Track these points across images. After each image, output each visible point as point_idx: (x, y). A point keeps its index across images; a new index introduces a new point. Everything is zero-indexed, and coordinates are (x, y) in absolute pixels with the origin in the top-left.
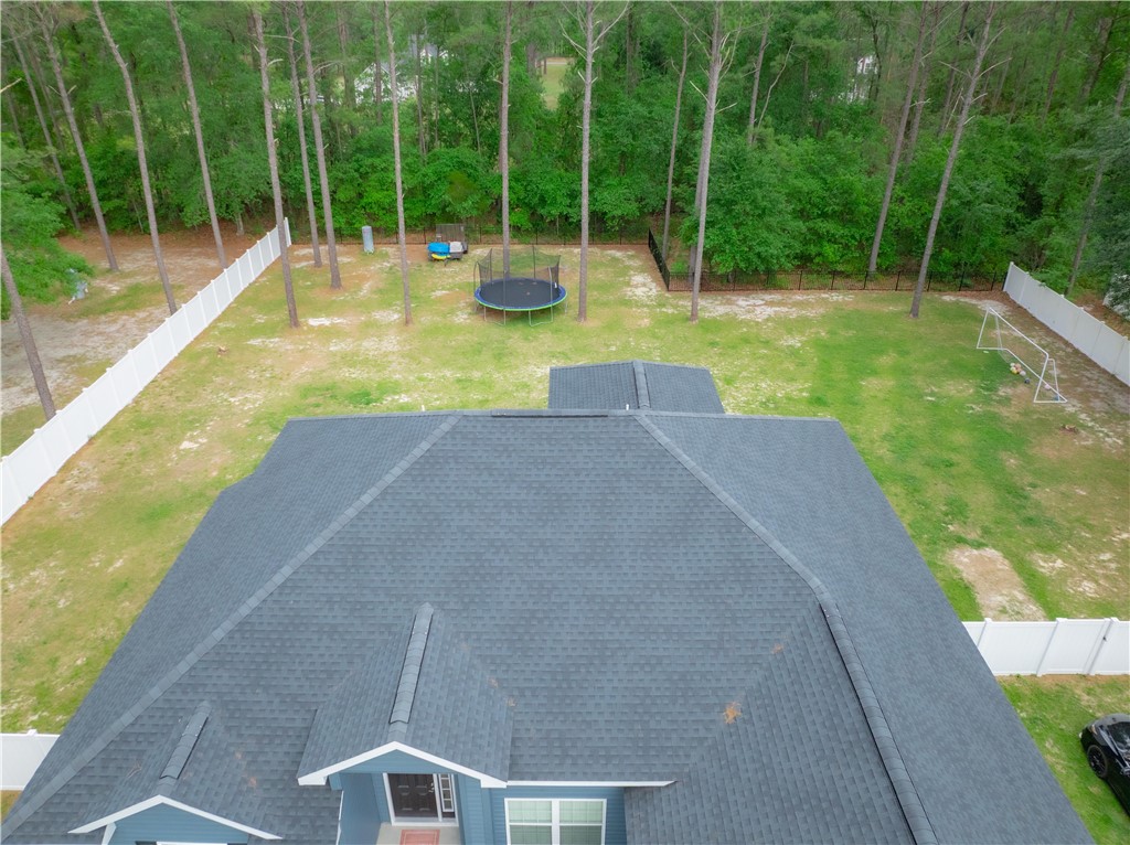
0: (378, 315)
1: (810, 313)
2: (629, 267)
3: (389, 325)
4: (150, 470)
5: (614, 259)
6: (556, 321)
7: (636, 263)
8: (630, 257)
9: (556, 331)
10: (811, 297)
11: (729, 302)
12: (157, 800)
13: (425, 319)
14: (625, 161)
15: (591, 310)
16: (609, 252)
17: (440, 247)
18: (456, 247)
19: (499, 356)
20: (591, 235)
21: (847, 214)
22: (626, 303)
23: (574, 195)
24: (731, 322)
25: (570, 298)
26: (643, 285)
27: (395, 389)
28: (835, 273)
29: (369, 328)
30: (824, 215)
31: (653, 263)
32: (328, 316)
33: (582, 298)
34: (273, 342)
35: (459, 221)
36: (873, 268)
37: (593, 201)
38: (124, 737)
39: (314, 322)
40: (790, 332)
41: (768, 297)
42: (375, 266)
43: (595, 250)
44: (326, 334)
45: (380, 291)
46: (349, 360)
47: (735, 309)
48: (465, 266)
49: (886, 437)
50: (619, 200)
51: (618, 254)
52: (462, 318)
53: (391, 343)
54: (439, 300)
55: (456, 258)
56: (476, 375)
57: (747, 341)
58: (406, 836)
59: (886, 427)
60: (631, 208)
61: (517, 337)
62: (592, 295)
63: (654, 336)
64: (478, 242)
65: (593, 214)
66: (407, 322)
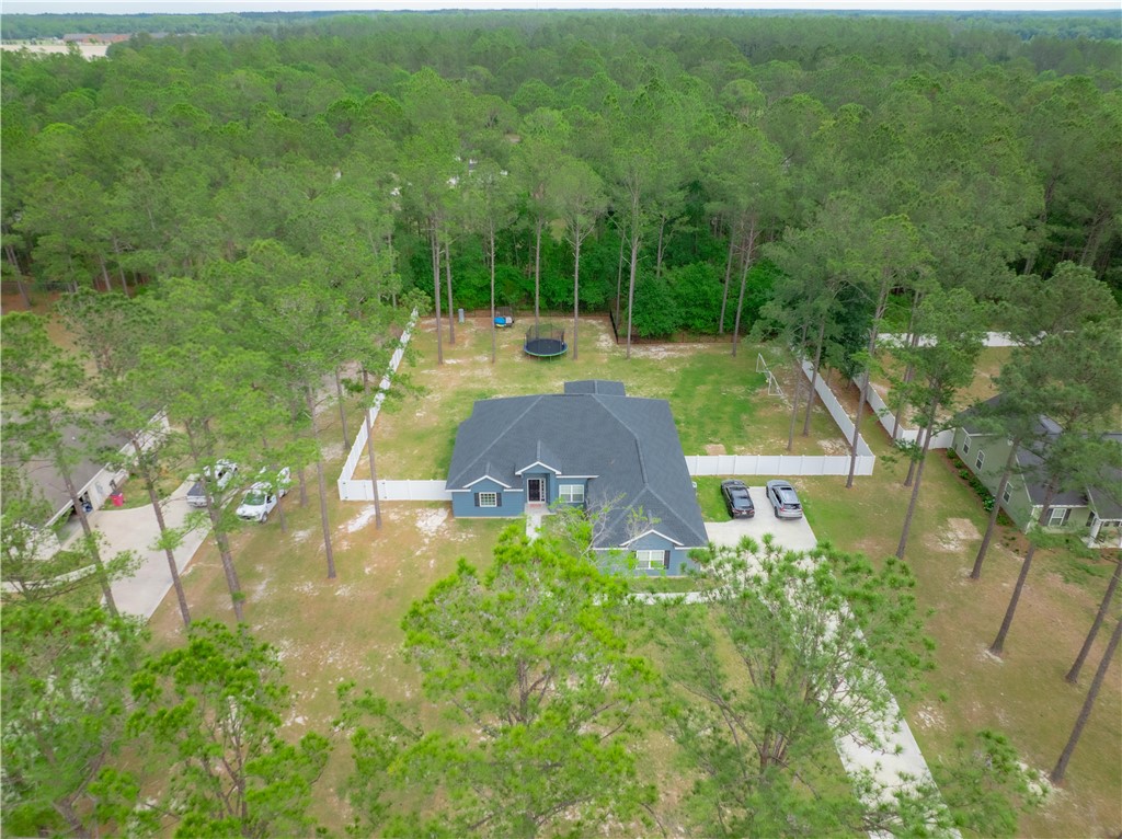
0: (478, 358)
1: (684, 355)
2: (599, 330)
3: (484, 363)
4: (409, 423)
5: (592, 326)
6: (563, 360)
7: (603, 328)
8: (600, 324)
9: (564, 365)
10: (688, 346)
11: (647, 350)
12: (486, 476)
13: (501, 360)
14: (597, 275)
15: (580, 355)
16: (589, 321)
17: (500, 319)
18: (509, 320)
19: (538, 378)
20: (579, 311)
21: (706, 305)
22: (597, 350)
23: (570, 291)
24: (646, 359)
25: (569, 349)
26: (606, 341)
27: (496, 392)
28: (702, 334)
29: (475, 365)
30: (696, 305)
31: (611, 327)
32: (454, 358)
33: (575, 350)
34: (434, 372)
35: (508, 305)
36: (721, 331)
37: (580, 295)
38: (470, 469)
39: (447, 362)
40: (672, 365)
41: (666, 347)
42: (468, 331)
43: (582, 320)
44: (457, 367)
45: (474, 345)
46: (471, 379)
47: (650, 353)
48: (514, 331)
49: (699, 409)
50: (594, 296)
51: (594, 322)
52: (518, 359)
53: (487, 372)
54: (505, 349)
55: (509, 326)
56: (529, 386)
57: (651, 369)
58: (532, 505)
59: (700, 405)
60: (601, 299)
61: (544, 368)
62: (580, 346)
63: (609, 368)
64: (518, 316)
65: (580, 302)
66: (493, 362)
